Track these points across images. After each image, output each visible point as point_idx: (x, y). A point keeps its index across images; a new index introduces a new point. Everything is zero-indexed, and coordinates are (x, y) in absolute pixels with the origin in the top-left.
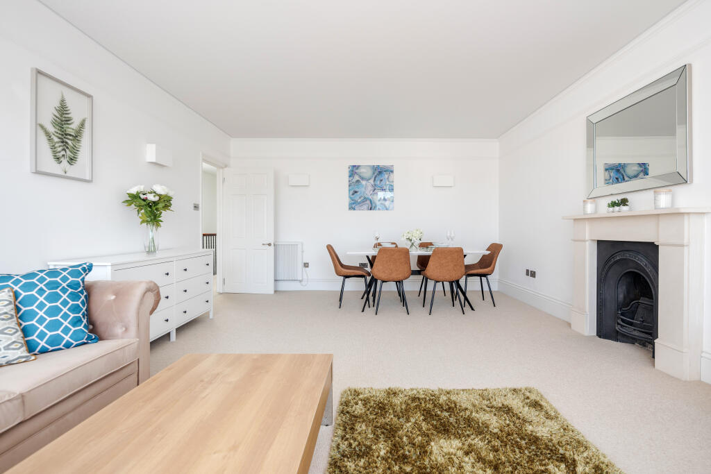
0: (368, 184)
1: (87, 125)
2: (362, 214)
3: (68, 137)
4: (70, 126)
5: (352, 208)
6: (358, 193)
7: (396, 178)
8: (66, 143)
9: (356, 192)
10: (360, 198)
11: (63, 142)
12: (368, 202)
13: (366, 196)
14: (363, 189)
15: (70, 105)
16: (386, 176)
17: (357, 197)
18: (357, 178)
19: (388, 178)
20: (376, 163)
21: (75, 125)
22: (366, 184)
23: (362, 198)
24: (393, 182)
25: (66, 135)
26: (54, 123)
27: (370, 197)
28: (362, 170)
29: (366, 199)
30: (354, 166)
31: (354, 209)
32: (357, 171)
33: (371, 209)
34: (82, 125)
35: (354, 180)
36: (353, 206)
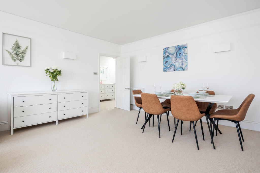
0: (173, 57)
1: (29, 48)
2: (170, 73)
3: (19, 53)
4: (20, 49)
5: (165, 71)
6: (168, 62)
7: (189, 51)
8: (19, 55)
9: (167, 62)
10: (169, 65)
11: (17, 54)
12: (173, 67)
13: (172, 64)
14: (170, 60)
15: (20, 42)
16: (183, 51)
17: (167, 65)
18: (167, 54)
19: (184, 52)
20: (177, 45)
21: (23, 48)
22: (172, 57)
23: (170, 65)
24: (187, 53)
25: (18, 52)
26: (12, 49)
27: (174, 64)
28: (170, 50)
29: (172, 65)
30: (166, 48)
31: (166, 71)
32: (167, 51)
33: (174, 71)
34: (27, 48)
35: (166, 56)
36: (166, 69)
